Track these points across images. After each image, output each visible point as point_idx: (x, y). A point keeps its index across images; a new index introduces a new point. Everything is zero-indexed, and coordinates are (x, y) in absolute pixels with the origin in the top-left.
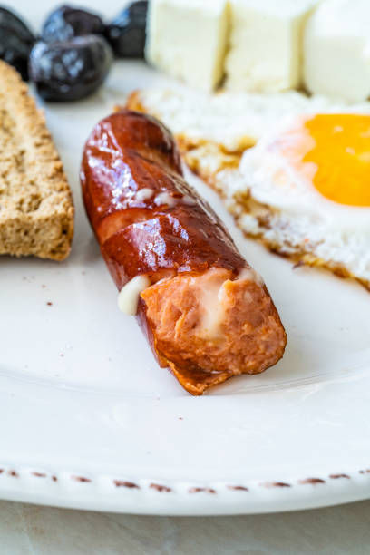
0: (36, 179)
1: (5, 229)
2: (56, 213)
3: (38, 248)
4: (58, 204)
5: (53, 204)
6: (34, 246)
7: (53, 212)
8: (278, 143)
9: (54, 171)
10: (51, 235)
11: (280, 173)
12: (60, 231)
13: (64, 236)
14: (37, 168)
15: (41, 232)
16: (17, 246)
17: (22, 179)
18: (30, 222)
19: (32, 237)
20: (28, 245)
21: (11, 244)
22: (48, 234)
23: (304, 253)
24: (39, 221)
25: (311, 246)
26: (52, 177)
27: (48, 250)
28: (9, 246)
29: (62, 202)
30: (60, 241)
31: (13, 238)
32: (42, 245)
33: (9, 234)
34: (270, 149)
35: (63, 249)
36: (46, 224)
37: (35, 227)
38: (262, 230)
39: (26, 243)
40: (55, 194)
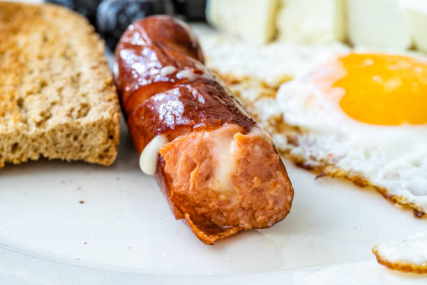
0: (88, 93)
1: (56, 134)
2: (102, 118)
3: (87, 153)
4: (105, 110)
5: (100, 111)
6: (84, 151)
7: (100, 118)
8: (311, 74)
9: (105, 85)
10: (99, 140)
11: (310, 98)
12: (106, 135)
13: (110, 141)
14: (89, 86)
15: (89, 137)
16: (67, 150)
17: (75, 93)
18: (79, 127)
19: (81, 142)
20: (77, 150)
21: (62, 149)
22: (96, 139)
23: (327, 165)
24: (87, 126)
25: (334, 160)
26: (103, 90)
27: (97, 155)
28: (59, 150)
29: (109, 109)
30: (106, 146)
31: (63, 143)
32: (90, 150)
33: (59, 140)
34: (304, 80)
35: (110, 154)
36: (94, 129)
37: (83, 132)
38: (290, 147)
39: (76, 148)
40: (103, 103)
